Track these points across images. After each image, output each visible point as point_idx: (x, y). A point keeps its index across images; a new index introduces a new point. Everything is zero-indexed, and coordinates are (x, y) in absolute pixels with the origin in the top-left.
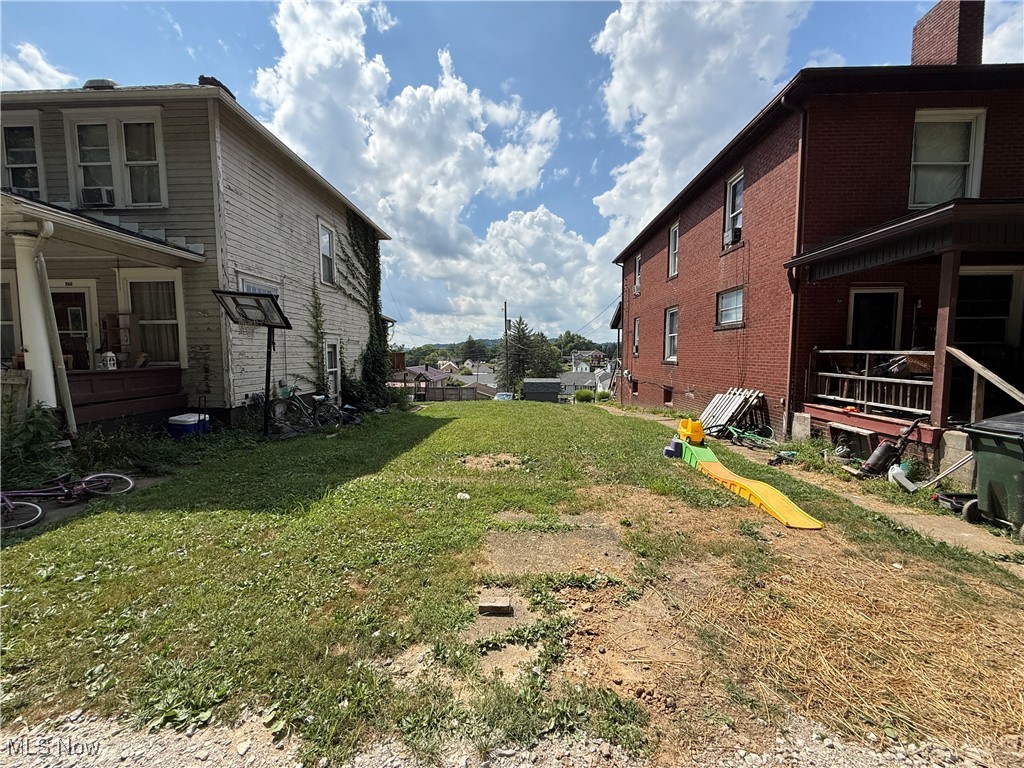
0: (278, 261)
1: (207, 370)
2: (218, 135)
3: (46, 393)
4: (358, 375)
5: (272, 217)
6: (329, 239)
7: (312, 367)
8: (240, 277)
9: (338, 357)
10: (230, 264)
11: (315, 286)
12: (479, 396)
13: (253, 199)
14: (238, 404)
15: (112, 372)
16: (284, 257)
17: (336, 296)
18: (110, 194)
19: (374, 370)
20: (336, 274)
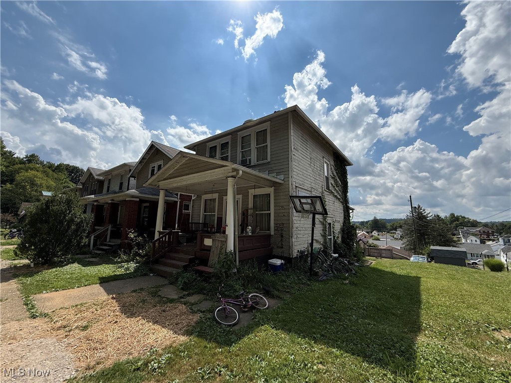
0: (310, 180)
1: (282, 236)
2: (292, 126)
3: (231, 246)
4: (339, 241)
5: (308, 159)
6: (326, 168)
7: (322, 236)
8: (297, 189)
9: (332, 230)
10: (294, 183)
11: (322, 192)
12: (394, 256)
13: (302, 152)
14: (295, 255)
15: (250, 236)
16: (312, 178)
17: (330, 197)
18: (250, 160)
19: (348, 238)
20: (330, 185)
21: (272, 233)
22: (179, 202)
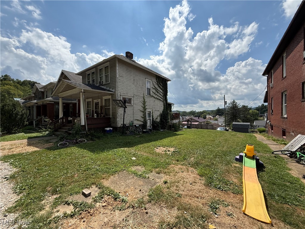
0: (133, 91)
1: (114, 118)
2: (117, 65)
3: (83, 123)
4: (158, 120)
5: (132, 81)
6: (150, 84)
7: (142, 117)
8: (121, 96)
9: (151, 115)
10: (119, 93)
11: (144, 96)
12: (214, 128)
13: (126, 77)
14: (119, 126)
15: (96, 118)
16: (135, 90)
17: (151, 98)
20: (151, 92)
21: (111, 117)
22: (77, 103)
